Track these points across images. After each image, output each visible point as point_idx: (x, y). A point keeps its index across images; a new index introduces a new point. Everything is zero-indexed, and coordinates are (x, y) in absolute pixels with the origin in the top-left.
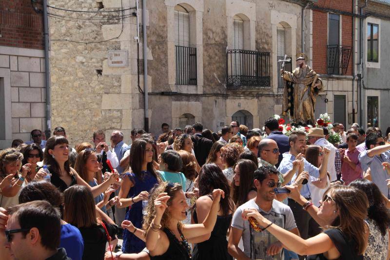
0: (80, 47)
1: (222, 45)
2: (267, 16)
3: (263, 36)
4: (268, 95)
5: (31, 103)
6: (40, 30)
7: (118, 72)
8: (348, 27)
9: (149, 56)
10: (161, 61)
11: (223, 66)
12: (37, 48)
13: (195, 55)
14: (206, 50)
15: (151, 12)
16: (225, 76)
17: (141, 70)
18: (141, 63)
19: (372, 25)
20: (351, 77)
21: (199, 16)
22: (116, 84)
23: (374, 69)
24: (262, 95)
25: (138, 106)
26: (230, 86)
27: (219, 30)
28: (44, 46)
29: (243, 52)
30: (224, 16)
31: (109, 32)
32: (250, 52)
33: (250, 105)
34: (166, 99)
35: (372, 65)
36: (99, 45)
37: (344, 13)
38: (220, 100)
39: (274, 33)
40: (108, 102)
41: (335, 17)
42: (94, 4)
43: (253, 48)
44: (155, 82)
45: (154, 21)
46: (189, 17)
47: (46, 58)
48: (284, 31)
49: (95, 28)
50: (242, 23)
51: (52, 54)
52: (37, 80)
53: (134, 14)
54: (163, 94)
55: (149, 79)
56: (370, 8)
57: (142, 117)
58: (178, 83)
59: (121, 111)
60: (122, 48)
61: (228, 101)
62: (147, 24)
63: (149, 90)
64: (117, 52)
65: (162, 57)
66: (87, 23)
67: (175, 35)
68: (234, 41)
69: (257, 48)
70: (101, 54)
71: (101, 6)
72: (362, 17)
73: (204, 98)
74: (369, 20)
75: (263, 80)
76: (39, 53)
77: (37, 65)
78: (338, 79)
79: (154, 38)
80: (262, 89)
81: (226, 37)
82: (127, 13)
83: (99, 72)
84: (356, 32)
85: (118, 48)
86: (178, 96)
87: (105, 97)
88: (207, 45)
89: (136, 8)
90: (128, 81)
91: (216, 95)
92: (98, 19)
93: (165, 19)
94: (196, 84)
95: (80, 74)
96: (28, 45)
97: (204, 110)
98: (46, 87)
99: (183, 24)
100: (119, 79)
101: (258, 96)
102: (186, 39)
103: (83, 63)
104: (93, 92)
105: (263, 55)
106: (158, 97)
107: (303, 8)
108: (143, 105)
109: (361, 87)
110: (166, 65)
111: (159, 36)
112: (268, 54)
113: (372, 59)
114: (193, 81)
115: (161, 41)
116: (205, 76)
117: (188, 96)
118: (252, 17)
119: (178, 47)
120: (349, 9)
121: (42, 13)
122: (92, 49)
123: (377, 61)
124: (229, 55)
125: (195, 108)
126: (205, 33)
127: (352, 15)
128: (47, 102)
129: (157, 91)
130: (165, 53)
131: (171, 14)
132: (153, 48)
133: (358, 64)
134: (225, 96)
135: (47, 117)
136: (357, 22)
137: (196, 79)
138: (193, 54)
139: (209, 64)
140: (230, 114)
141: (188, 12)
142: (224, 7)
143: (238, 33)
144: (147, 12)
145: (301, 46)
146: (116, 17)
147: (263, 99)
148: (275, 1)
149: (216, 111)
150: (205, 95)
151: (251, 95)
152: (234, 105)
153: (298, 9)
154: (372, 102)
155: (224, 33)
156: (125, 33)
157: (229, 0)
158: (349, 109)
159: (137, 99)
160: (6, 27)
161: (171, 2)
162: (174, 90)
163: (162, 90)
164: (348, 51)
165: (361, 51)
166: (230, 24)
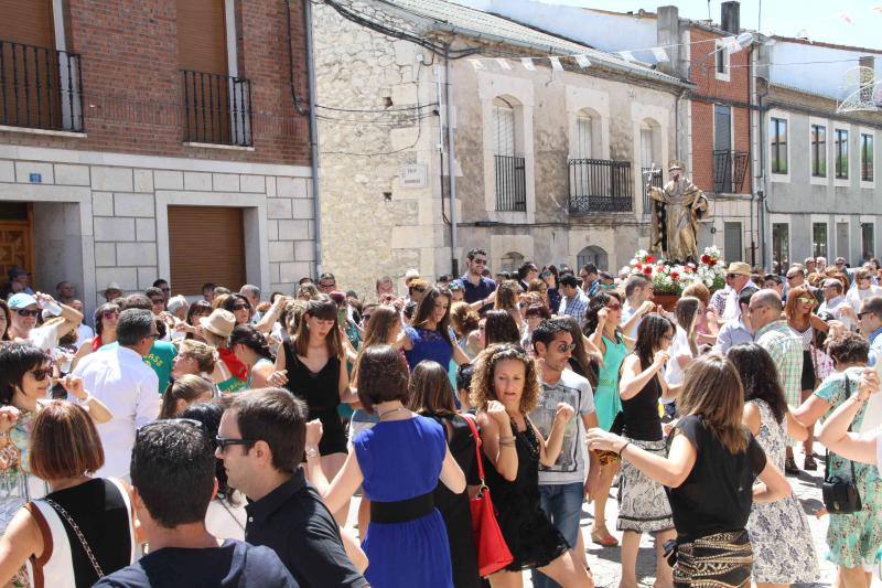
0: (361, 162)
1: (562, 153)
2: (626, 110)
3: (621, 138)
4: (629, 224)
5: (295, 242)
6: (306, 139)
7: (414, 195)
8: (743, 125)
9: (458, 172)
10: (475, 179)
11: (564, 182)
12: (302, 164)
13: (523, 168)
14: (538, 161)
15: (459, 109)
16: (566, 197)
17: (446, 192)
18: (446, 182)
19: (777, 121)
20: (749, 196)
21: (528, 113)
22: (412, 212)
23: (780, 184)
24: (620, 224)
25: (441, 241)
26: (573, 212)
27: (556, 132)
28: (311, 161)
29: (591, 162)
30: (564, 112)
31: (401, 138)
32: (601, 163)
33: (603, 238)
34: (482, 232)
35: (778, 178)
36: (387, 158)
37: (737, 105)
38: (560, 232)
39: (637, 133)
40: (401, 238)
41: (724, 110)
42: (381, 103)
43: (607, 157)
44: (465, 207)
45: (464, 121)
46: (513, 115)
47: (313, 178)
48: (650, 132)
49: (381, 134)
50: (589, 121)
51: (321, 172)
52: (304, 210)
53: (436, 113)
54: (477, 224)
55: (458, 204)
56: (773, 97)
57: (449, 258)
58: (499, 209)
59: (418, 250)
60: (418, 160)
61: (572, 233)
62: (453, 125)
63: (458, 219)
64: (412, 167)
65: (476, 172)
67: (495, 141)
68: (579, 148)
69: (611, 157)
70: (389, 171)
71: (389, 102)
72: (763, 110)
73: (536, 230)
74: (774, 113)
75: (621, 202)
76: (304, 171)
77: (302, 188)
78: (729, 199)
79: (464, 146)
80: (620, 216)
81: (566, 142)
82: (426, 111)
83: (388, 195)
84: (755, 132)
85: (414, 161)
86: (498, 227)
87: (397, 232)
88: (539, 154)
89: (438, 104)
90: (428, 206)
91: (554, 224)
92: (385, 121)
93: (479, 117)
94: (524, 210)
95: (361, 200)
96: (290, 159)
97: (538, 246)
98: (315, 219)
99: (505, 125)
100: (415, 205)
101: (615, 225)
102: (510, 145)
103: (364, 184)
104: (380, 225)
105: (620, 167)
106: (471, 228)
107: (678, 97)
108: (450, 242)
109: (764, 210)
110: (480, 183)
111: (471, 142)
112: (628, 165)
113: (777, 170)
114: (520, 205)
115: (474, 148)
116: (539, 200)
117: (514, 227)
118: (604, 111)
119: (498, 157)
120: (743, 99)
121: (308, 114)
122: (377, 164)
123: (785, 172)
124: (572, 167)
125: (524, 243)
126: (537, 137)
127: (748, 107)
128: (316, 239)
129: (469, 221)
130: (480, 167)
131: (488, 110)
132: (463, 160)
133: (759, 177)
134: (567, 227)
135: (316, 261)
136: (755, 116)
137: (524, 203)
138: (520, 167)
139: (544, 180)
140: (575, 251)
141: (511, 107)
142: (563, 98)
143: (585, 135)
144: (453, 109)
145: (676, 152)
146: (409, 117)
147: (622, 229)
148: (636, 90)
149: (554, 248)
150: (537, 225)
151: (604, 223)
152: (579, 239)
153: (670, 99)
154: (780, 231)
155: (563, 135)
156: (423, 141)
157: (570, 89)
158: (746, 243)
159: (441, 232)
160: (260, 137)
161: (487, 94)
162: (493, 219)
163: (477, 219)
164: (745, 159)
165: (763, 157)
166: (573, 122)
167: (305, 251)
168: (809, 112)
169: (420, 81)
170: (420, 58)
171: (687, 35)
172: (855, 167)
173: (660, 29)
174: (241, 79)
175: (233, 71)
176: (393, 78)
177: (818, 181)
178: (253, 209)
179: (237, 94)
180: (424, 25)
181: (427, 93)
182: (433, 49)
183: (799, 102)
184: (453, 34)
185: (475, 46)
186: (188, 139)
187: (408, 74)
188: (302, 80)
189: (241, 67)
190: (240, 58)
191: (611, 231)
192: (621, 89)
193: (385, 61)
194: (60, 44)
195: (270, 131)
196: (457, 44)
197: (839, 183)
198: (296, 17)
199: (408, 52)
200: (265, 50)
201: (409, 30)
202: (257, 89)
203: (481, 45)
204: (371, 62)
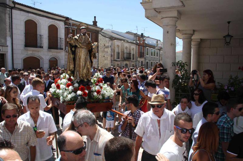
0: (101, 52)
1: (123, 52)
2: (131, 46)
3: (130, 50)
7: (107, 57)
8: (143, 49)
9: (113, 54)
10: (114, 55)
11: (124, 55)
15: (113, 46)
16: (124, 57)
17: (111, 56)
18: (111, 55)
20: (144, 58)
21: (120, 47)
26: (125, 59)
27: (123, 49)
29: (127, 53)
31: (106, 50)
32: (128, 53)
33: (127, 62)
34: (115, 61)
35: (147, 56)
37: (143, 46)
38: (123, 62)
40: (105, 62)
41: (141, 47)
42: (104, 45)
43: (128, 52)
44: (113, 58)
45: (113, 48)
48: (133, 49)
49: (104, 49)
50: (126, 48)
51: (99, 54)
53: (111, 47)
55: (112, 58)
56: (147, 45)
58: (117, 59)
59: (108, 63)
63: (112, 60)
66: (102, 48)
67: (116, 50)
68: (125, 51)
70: (104, 53)
71: (105, 45)
72: (146, 47)
74: (147, 47)
75: (130, 58)
78: (142, 58)
80: (129, 60)
81: (124, 51)
82: (109, 46)
83: (104, 56)
84: (145, 50)
85: (107, 52)
86: (116, 61)
88: (121, 52)
90: (109, 58)
91: (122, 61)
92: (104, 47)
95: (100, 57)
97: (121, 63)
99: (117, 48)
100: (107, 58)
101: (129, 61)
104: (103, 60)
105: (130, 54)
109: (146, 60)
112: (131, 54)
113: (147, 55)
114: (119, 58)
115: (114, 51)
116: (121, 58)
117: (118, 61)
118: (128, 47)
119: (117, 52)
125: (119, 63)
126: (121, 49)
127: (144, 46)
128: (98, 62)
131: (116, 46)
133: (145, 56)
134: (124, 61)
136: (145, 48)
138: (119, 53)
139: (121, 55)
140: (125, 64)
141: (118, 46)
142: (124, 45)
143: (126, 50)
145: (136, 52)
146: (107, 47)
147: (130, 62)
148: (132, 44)
149: (122, 64)
150: (121, 61)
151: (128, 61)
152: (125, 62)
153: (135, 45)
154: (147, 62)
156: (109, 50)
158: (143, 64)
159: (111, 61)
161: (116, 44)
162: (116, 60)
164: (144, 53)
165: (146, 53)
166: (125, 48)
167: (97, 63)
168: (151, 47)
169: (108, 43)
170: (109, 40)
171: (138, 38)
172: (156, 55)
173: (134, 36)
176: (105, 42)
177: (152, 56)
180: (110, 36)
181: (110, 44)
182: (111, 39)
183: (150, 46)
184: (113, 37)
191: (128, 62)
193: (105, 40)
196: (113, 39)
197: (154, 57)
198: (97, 36)
199: (107, 39)
200: (94, 39)
201: (108, 37)
203: (116, 39)
204: (103, 40)
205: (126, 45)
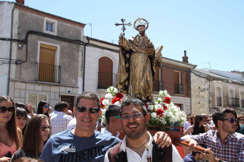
0: (194, 97)
1: (227, 97)
2: (238, 89)
3: (237, 94)
4: (239, 109)
5: (188, 109)
6: (190, 93)
7: (204, 103)
9: (211, 99)
10: (214, 100)
11: (228, 102)
13: (221, 99)
14: (224, 98)
17: (209, 103)
18: (209, 101)
21: (222, 90)
22: (203, 106)
24: (237, 109)
25: (209, 111)
27: (226, 93)
28: (190, 97)
29: (232, 98)
30: (227, 90)
31: (202, 94)
32: (234, 98)
36: (199, 97)
39: (240, 94)
42: (198, 88)
43: (235, 97)
44: (212, 105)
45: (212, 91)
47: (191, 100)
48: (242, 93)
49: (198, 93)
50: (231, 91)
52: (189, 105)
53: (208, 90)
54: (214, 108)
55: (211, 105)
58: (217, 106)
59: (205, 112)
60: (205, 97)
62: (210, 92)
63: (211, 107)
65: (214, 99)
66: (196, 92)
67: (217, 94)
68: (230, 96)
70: (199, 99)
71: (200, 88)
75: (238, 105)
76: (189, 99)
77: (189, 101)
79: (212, 95)
81: (228, 95)
82: (206, 89)
83: (199, 103)
85: (204, 97)
87: (201, 109)
88: (224, 97)
89: (208, 88)
90: (207, 105)
92: (199, 91)
93: (214, 90)
94: (221, 106)
95: (194, 104)
96: (188, 97)
98: (191, 106)
99: (218, 91)
100: (204, 104)
102: (219, 95)
103: (195, 101)
104: (198, 108)
105: (237, 99)
110: (215, 101)
111: (213, 95)
112: (239, 99)
114: (220, 105)
115: (214, 95)
116: (223, 104)
118: (234, 90)
119: (217, 97)
121: (190, 90)
122: (197, 98)
124: (229, 99)
126: (223, 94)
128: (191, 109)
129: (213, 107)
130: (214, 98)
131: (215, 89)
132: (212, 98)
138: (220, 99)
139: (224, 101)
141: (219, 89)
142: (227, 87)
143: (231, 94)
144: (210, 89)
146: (204, 90)
147: (237, 110)
148: (239, 86)
155: (227, 94)
156: (206, 94)
157: (228, 86)
160: (184, 93)
161: (216, 86)
162: (216, 107)
163: (214, 107)
166: (229, 91)
167: (189, 111)
169: (205, 85)
170: (205, 81)
174: (181, 84)
175: (180, 83)
176: (200, 84)
178: (182, 104)
179: (180, 87)
180: (206, 76)
181: (206, 86)
182: (207, 79)
184: (211, 77)
185: (213, 79)
186: (175, 93)
187: (203, 83)
188: (189, 84)
189: (181, 83)
190: (181, 81)
192: (237, 86)
193: (199, 81)
194: (160, 80)
195: (185, 92)
196: (211, 79)
198: (189, 75)
199: (203, 80)
201: (203, 76)
202: (184, 86)
203: (215, 79)
204: (196, 81)
205: (231, 87)
